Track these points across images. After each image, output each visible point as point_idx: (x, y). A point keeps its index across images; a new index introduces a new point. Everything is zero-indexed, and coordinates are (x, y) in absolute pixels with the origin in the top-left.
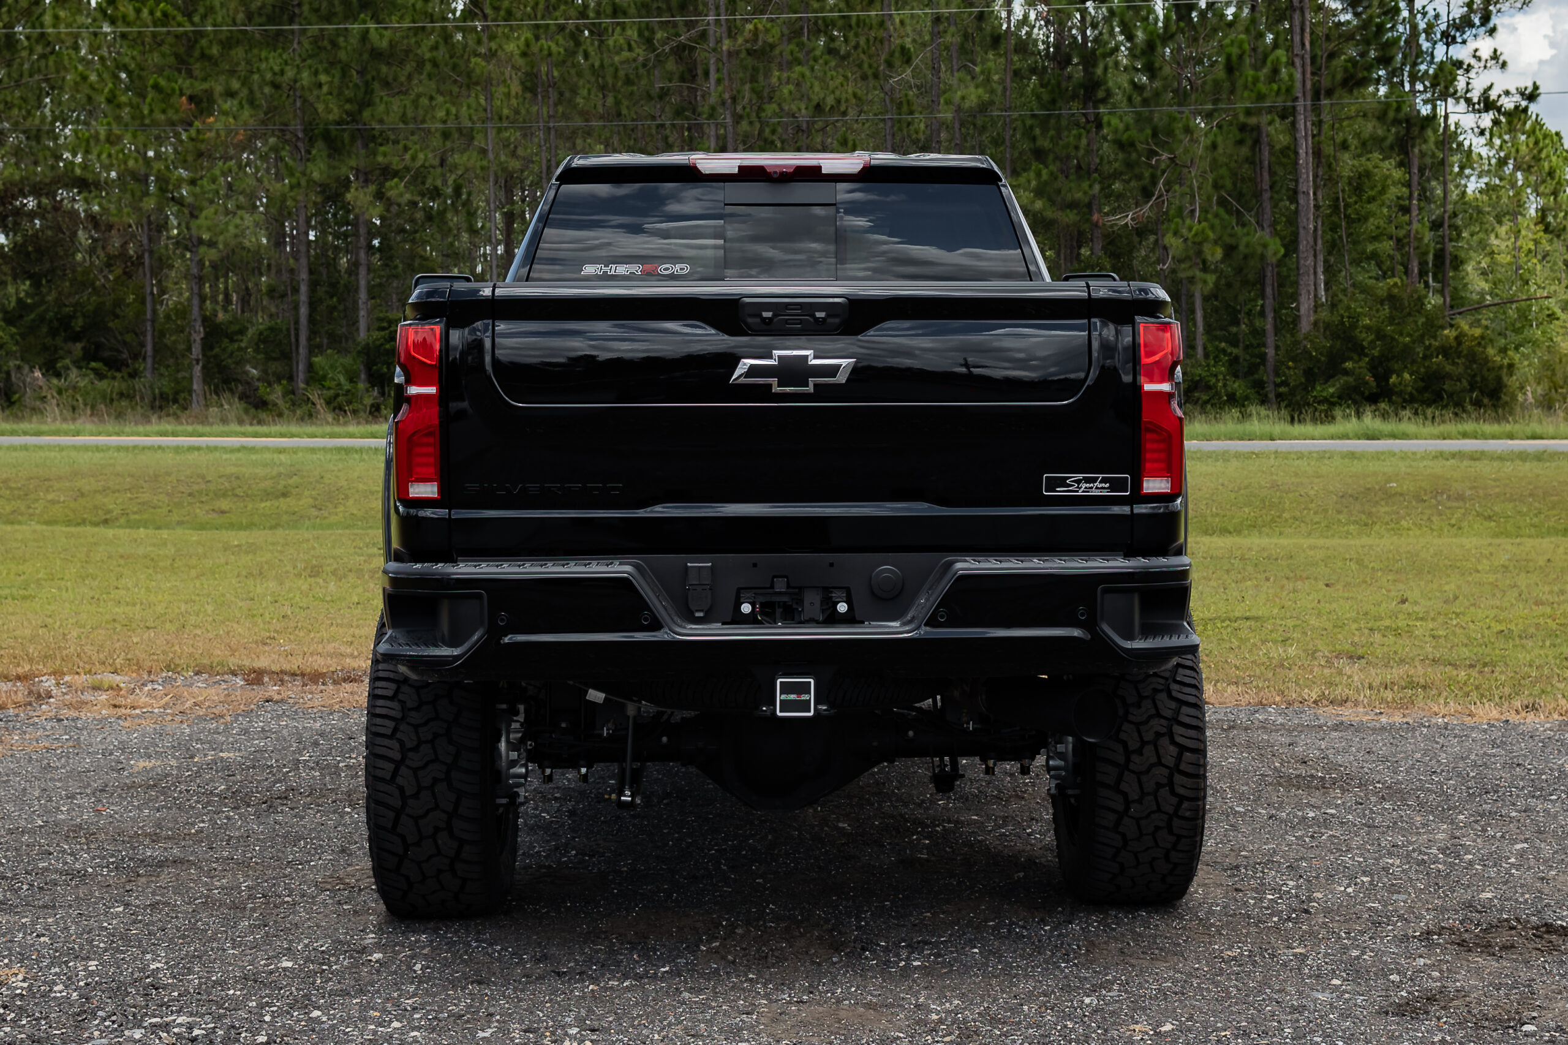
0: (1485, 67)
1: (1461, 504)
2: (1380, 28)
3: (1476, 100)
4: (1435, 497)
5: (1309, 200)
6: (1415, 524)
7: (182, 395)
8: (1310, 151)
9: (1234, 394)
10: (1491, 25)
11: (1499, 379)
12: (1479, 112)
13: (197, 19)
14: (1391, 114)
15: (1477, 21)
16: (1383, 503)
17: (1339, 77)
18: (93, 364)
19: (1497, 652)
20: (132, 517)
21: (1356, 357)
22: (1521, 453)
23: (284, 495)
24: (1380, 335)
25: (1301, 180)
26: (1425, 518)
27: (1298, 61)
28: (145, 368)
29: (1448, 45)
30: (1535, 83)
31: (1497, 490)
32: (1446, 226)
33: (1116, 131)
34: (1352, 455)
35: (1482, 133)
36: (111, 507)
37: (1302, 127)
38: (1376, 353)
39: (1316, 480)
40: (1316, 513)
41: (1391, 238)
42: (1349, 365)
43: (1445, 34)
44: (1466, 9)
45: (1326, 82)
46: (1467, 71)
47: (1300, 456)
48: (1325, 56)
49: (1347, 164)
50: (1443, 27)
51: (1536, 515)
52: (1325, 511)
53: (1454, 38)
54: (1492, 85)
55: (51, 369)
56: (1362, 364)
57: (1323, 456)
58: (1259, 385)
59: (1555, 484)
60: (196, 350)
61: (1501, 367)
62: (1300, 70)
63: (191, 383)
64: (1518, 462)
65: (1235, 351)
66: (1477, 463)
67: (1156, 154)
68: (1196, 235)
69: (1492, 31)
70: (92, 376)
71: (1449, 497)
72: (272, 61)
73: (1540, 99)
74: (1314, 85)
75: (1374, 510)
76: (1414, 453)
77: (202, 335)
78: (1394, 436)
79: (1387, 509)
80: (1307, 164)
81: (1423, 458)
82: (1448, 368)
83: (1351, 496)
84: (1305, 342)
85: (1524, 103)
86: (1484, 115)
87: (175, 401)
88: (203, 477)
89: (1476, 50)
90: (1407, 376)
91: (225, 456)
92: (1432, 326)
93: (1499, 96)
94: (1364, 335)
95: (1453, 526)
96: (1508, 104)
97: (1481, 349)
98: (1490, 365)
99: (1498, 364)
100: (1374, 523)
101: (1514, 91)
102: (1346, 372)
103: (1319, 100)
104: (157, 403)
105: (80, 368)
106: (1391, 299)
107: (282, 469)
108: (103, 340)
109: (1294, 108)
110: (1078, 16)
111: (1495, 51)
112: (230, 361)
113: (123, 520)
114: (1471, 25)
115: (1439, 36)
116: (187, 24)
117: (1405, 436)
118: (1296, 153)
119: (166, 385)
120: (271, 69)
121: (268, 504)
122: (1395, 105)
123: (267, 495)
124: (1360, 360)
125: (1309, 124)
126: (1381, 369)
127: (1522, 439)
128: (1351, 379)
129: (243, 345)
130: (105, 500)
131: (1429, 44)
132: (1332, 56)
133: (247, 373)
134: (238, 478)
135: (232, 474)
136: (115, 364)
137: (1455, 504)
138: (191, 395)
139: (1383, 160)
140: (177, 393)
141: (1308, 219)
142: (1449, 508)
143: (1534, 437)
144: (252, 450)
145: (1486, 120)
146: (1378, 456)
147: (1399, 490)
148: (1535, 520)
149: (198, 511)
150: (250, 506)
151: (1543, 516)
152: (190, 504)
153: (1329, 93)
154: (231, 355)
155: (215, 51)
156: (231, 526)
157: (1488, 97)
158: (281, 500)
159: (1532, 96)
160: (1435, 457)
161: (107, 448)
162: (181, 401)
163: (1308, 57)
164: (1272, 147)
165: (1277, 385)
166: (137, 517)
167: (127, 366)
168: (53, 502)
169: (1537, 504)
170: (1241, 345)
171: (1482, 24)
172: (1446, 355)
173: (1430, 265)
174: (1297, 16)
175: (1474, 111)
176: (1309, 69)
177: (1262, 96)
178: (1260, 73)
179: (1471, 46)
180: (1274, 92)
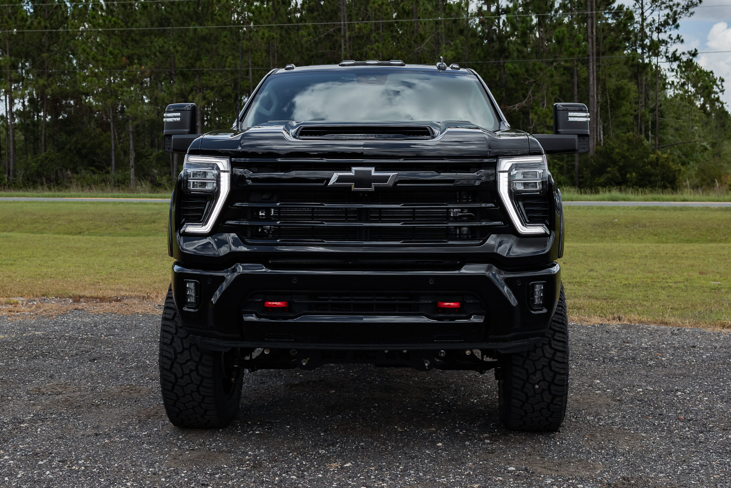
0: (674, 42)
1: (644, 229)
2: (625, 25)
3: (670, 56)
4: (633, 226)
5: (594, 99)
6: (623, 237)
7: (127, 181)
8: (595, 78)
9: (560, 182)
10: (677, 23)
11: (674, 175)
12: (672, 62)
13: (129, 25)
14: (630, 62)
15: (671, 23)
16: (611, 228)
17: (608, 46)
18: (91, 168)
19: (619, 293)
20: (91, 231)
21: (612, 166)
22: (674, 207)
23: (154, 222)
24: (624, 157)
25: (591, 91)
26: (628, 234)
27: (590, 40)
28: (111, 170)
29: (658, 33)
30: (695, 49)
31: (660, 223)
32: (657, 110)
33: (510, 69)
34: (602, 208)
35: (673, 70)
36: (83, 227)
37: (591, 68)
38: (621, 164)
39: (583, 218)
40: (581, 232)
41: (632, 115)
42: (609, 169)
43: (657, 28)
44: (666, 17)
45: (602, 49)
46: (666, 44)
47: (579, 208)
48: (602, 38)
49: (612, 83)
50: (657, 25)
51: (676, 234)
52: (586, 231)
53: (661, 30)
54: (677, 50)
55: (75, 171)
56: (615, 169)
57: (589, 208)
58: (572, 178)
59: (686, 221)
60: (132, 163)
61: (675, 171)
62: (590, 43)
63: (130, 176)
64: (672, 211)
65: (561, 163)
66: (654, 211)
67: (528, 79)
68: (544, 114)
69: (677, 27)
70: (91, 173)
71: (639, 226)
72: (159, 42)
73: (698, 55)
74: (597, 50)
75: (606, 231)
76: (628, 207)
77: (134, 156)
78: (624, 200)
79: (612, 231)
80: (593, 83)
81: (631, 209)
82: (653, 171)
83: (597, 225)
84: (591, 160)
85: (691, 58)
86: (674, 63)
87: (124, 183)
88: (121, 214)
89: (670, 35)
90: (634, 174)
91: (133, 206)
92: (647, 154)
93: (681, 55)
94: (616, 157)
95: (640, 238)
96: (684, 58)
97: (667, 163)
98: (671, 170)
99: (674, 169)
100: (606, 237)
101: (686, 52)
102: (608, 172)
103: (599, 56)
104: (116, 184)
105: (86, 170)
106: (629, 141)
107: (154, 212)
108: (95, 158)
109: (588, 59)
110: (497, 21)
111: (678, 35)
112: (145, 167)
113: (87, 232)
114: (668, 24)
115: (654, 29)
116: (125, 27)
117: (629, 200)
118: (589, 79)
119: (120, 177)
120: (159, 45)
121: (147, 226)
122: (632, 58)
123: (146, 222)
124: (614, 167)
125: (595, 67)
126: (624, 171)
127: (679, 201)
128: (609, 175)
129: (151, 160)
130: (81, 224)
131: (650, 33)
132: (605, 38)
133: (152, 172)
134: (136, 215)
135: (133, 214)
136: (100, 168)
137: (641, 229)
138: (130, 181)
139: (628, 82)
140: (124, 180)
141: (594, 108)
142: (639, 231)
143: (684, 200)
144: (145, 203)
145: (675, 65)
146: (612, 208)
147: (618, 223)
148: (675, 236)
149: (118, 228)
150: (139, 227)
151: (679, 234)
152: (115, 226)
153: (603, 54)
154: (146, 165)
155: (137, 38)
156: (131, 235)
157: (675, 55)
158: (152, 224)
159: (694, 54)
160: (637, 209)
161: (86, 203)
162: (126, 184)
163: (594, 38)
164: (579, 76)
165: (580, 178)
166: (93, 231)
167: (105, 169)
168: (60, 225)
169: (676, 229)
170: (565, 161)
171: (673, 24)
172: (651, 165)
173: (650, 127)
174: (589, 21)
175: (670, 61)
176: (595, 44)
177: (572, 54)
178: (571, 44)
179: (668, 33)
180: (577, 52)
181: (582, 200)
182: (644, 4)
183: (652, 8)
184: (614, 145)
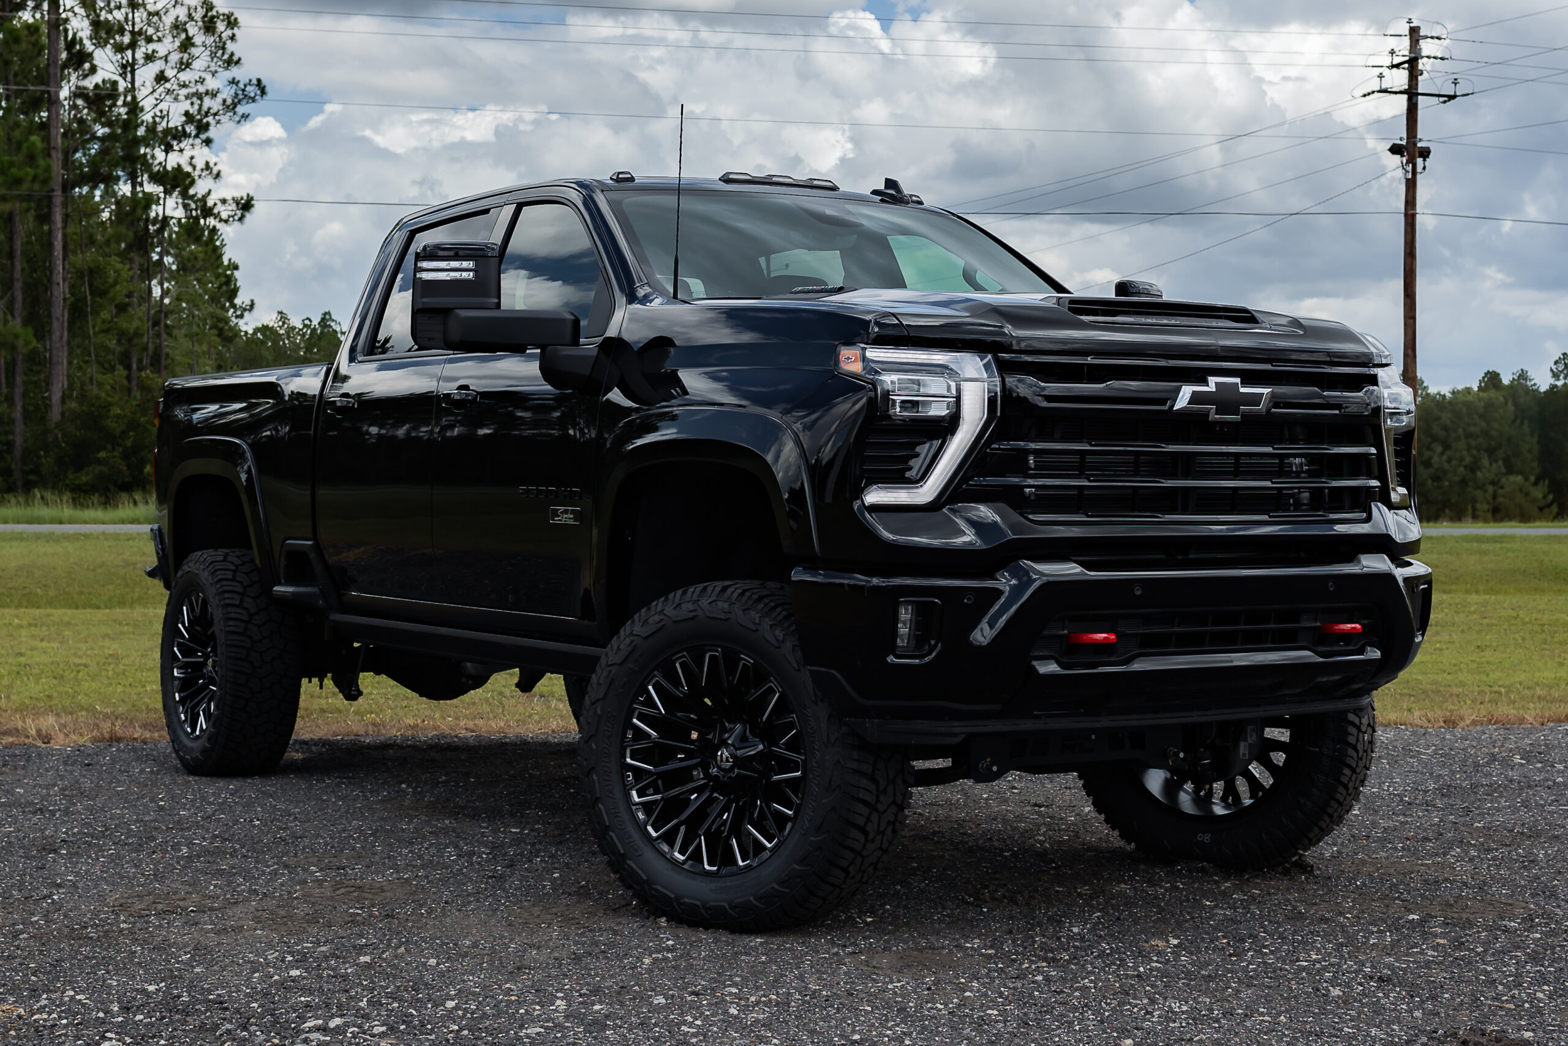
0: (202, 176)
3: (194, 205)
5: (59, 290)
10: (208, 135)
12: (194, 218)
15: (194, 132)
21: (109, 447)
24: (132, 426)
25: (55, 272)
29: (166, 151)
30: (249, 194)
37: (58, 219)
38: (128, 442)
42: (102, 454)
43: (163, 143)
44: (182, 119)
50: (162, 136)
53: (172, 146)
54: (210, 191)
56: (116, 454)
58: (7, 473)
69: (208, 142)
73: (255, 209)
80: (60, 256)
84: (56, 431)
85: (239, 213)
89: (192, 158)
93: (215, 204)
94: (115, 425)
96: (224, 213)
101: (229, 200)
102: (99, 461)
106: (143, 390)
111: (209, 161)
114: (188, 135)
115: (157, 144)
118: (51, 244)
124: (113, 449)
126: (135, 459)
128: (105, 469)
131: (148, 151)
141: (60, 311)
157: (205, 203)
159: (248, 205)
165: (26, 473)
171: (199, 135)
175: (189, 217)
177: (18, 181)
178: (15, 158)
179: (188, 154)
180: (30, 178)
181: (86, 522)
182: (137, 84)
183: (156, 95)
184: (110, 399)
